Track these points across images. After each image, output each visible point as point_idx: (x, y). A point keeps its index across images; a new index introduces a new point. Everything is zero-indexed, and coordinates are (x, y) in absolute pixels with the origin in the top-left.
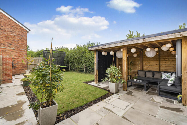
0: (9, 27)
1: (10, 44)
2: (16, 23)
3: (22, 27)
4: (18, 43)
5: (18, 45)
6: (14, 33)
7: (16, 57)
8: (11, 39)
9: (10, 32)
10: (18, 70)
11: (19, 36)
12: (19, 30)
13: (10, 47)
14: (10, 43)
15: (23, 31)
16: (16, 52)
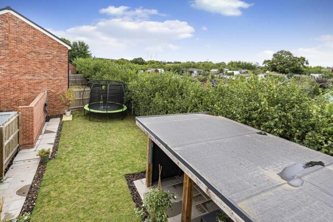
0: (44, 47)
1: (46, 72)
2: (53, 40)
3: (61, 44)
4: (57, 69)
5: (56, 72)
6: (50, 55)
7: (53, 91)
8: (47, 64)
9: (46, 54)
10: (57, 109)
11: (58, 58)
12: (57, 50)
13: (46, 76)
14: (46, 70)
15: (62, 51)
16: (54, 84)
